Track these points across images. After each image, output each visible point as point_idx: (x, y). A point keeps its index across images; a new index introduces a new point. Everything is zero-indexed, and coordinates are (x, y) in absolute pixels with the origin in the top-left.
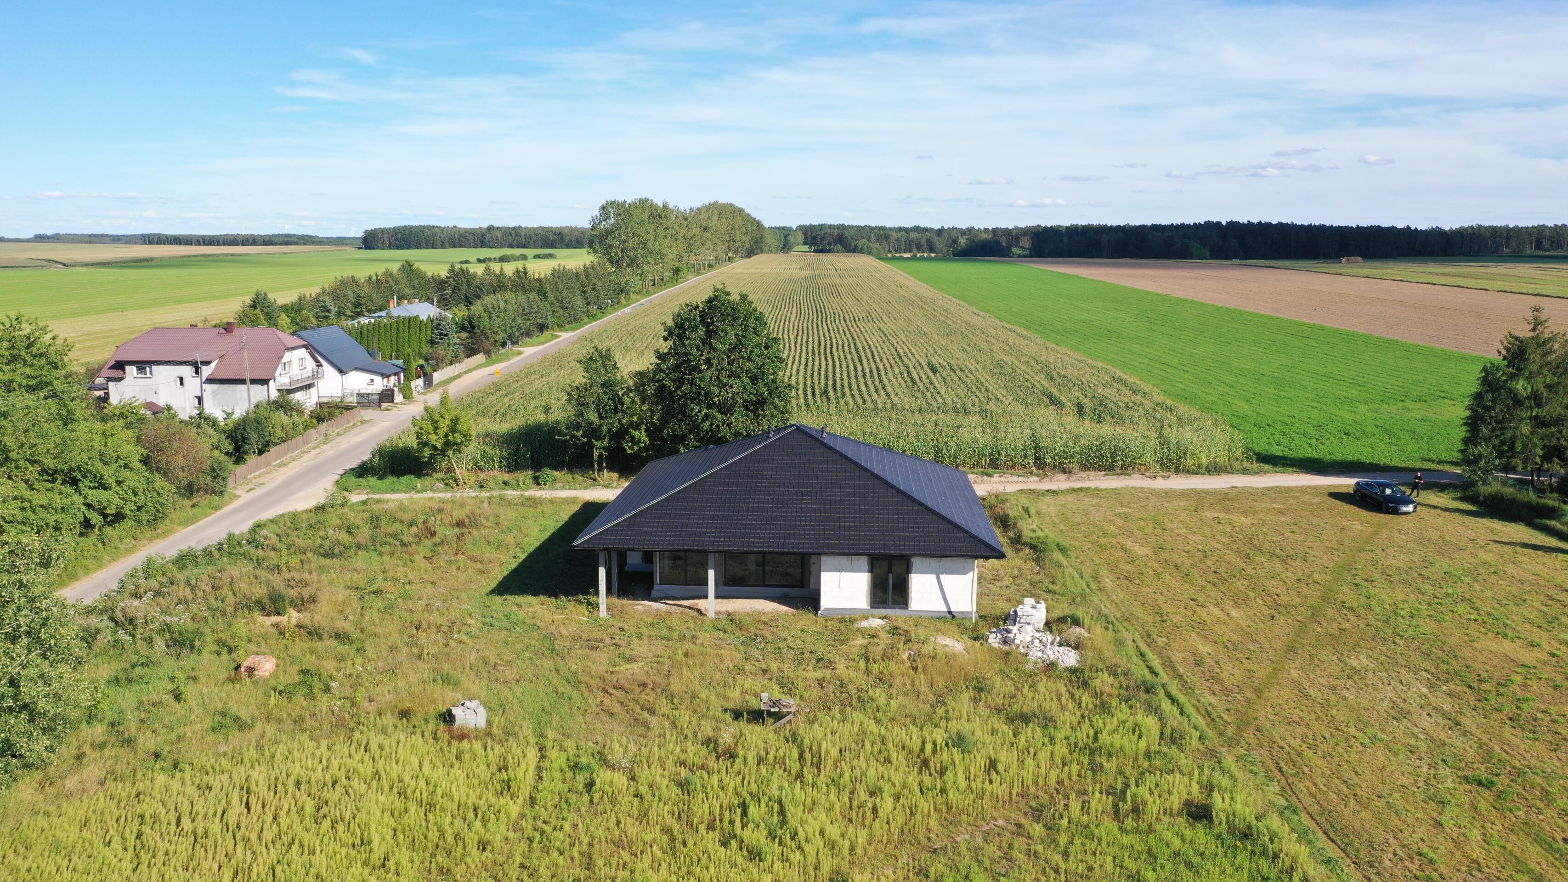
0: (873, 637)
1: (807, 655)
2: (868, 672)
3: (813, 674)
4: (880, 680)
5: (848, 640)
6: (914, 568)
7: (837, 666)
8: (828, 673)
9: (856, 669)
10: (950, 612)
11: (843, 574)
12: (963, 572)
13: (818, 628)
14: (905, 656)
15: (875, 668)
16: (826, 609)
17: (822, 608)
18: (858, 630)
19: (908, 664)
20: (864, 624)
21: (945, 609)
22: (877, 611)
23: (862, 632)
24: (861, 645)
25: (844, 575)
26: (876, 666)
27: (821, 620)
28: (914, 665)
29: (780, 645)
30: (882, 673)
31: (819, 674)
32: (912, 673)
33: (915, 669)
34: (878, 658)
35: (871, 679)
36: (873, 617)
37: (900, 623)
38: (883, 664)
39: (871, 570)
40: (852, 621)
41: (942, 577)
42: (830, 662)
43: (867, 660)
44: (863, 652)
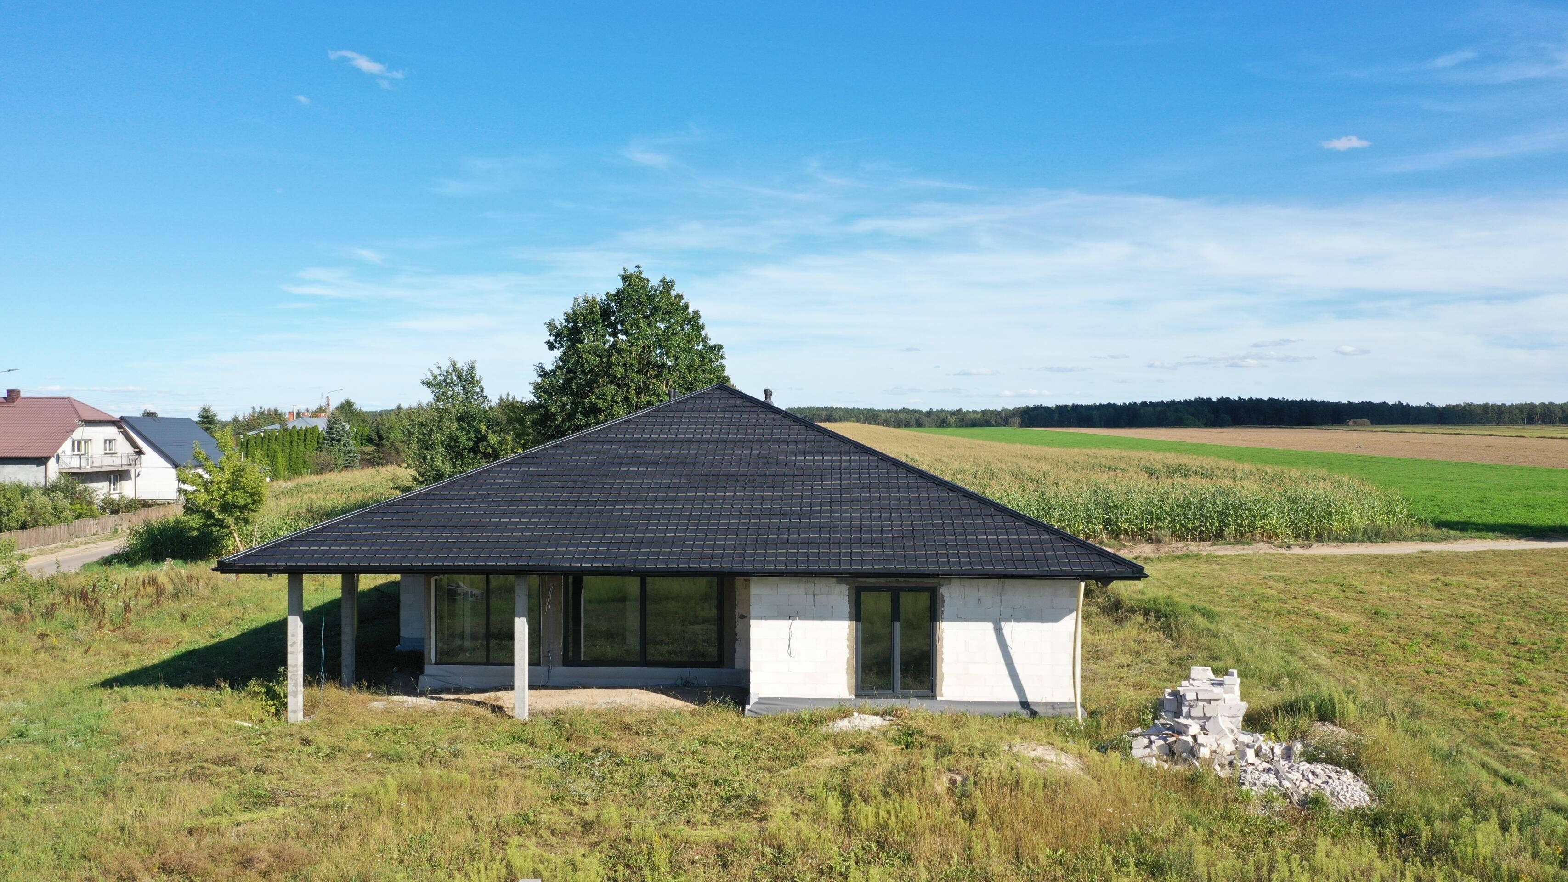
0: (862, 749)
1: (702, 789)
2: (848, 825)
3: (706, 833)
4: (881, 845)
5: (803, 757)
6: (947, 608)
7: (771, 811)
8: (746, 830)
9: (819, 817)
10: (1025, 705)
11: (798, 624)
12: (1053, 616)
13: (743, 736)
14: (941, 785)
15: (866, 814)
16: (762, 701)
17: (753, 699)
18: (827, 737)
19: (949, 805)
20: (842, 725)
21: (1014, 698)
22: (868, 703)
23: (837, 742)
24: (834, 769)
25: (800, 626)
26: (868, 810)
27: (748, 721)
28: (967, 805)
29: (646, 768)
30: (885, 827)
31: (722, 833)
32: (962, 825)
33: (971, 817)
34: (875, 790)
35: (857, 843)
36: (861, 711)
37: (919, 723)
38: (885, 806)
39: (857, 615)
40: (816, 721)
41: (1008, 628)
42: (754, 802)
43: (847, 797)
44: (837, 780)
